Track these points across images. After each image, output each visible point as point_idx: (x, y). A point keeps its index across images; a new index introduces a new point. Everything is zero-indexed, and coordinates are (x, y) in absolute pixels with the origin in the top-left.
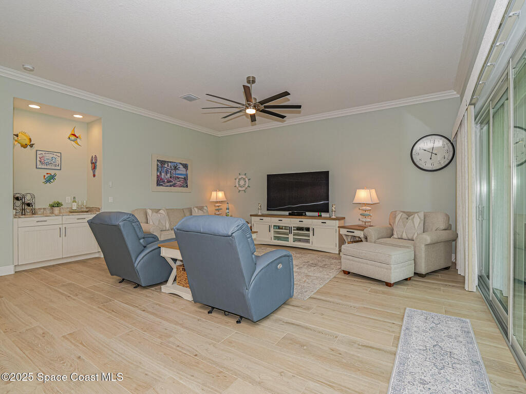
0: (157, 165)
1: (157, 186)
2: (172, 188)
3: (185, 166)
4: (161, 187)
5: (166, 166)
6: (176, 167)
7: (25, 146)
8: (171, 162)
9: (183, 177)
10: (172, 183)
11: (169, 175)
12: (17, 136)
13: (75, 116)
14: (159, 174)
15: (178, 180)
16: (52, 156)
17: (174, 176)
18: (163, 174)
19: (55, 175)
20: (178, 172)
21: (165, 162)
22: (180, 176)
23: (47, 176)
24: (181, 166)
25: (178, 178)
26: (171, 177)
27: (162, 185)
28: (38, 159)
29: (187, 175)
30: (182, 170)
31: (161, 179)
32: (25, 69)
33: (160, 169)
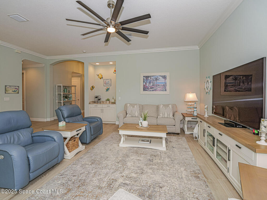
0: (144, 79)
1: (144, 91)
2: (154, 92)
3: (165, 77)
4: (146, 91)
5: (149, 79)
6: (157, 79)
7: (100, 79)
8: (153, 76)
9: (162, 84)
10: (154, 89)
11: (151, 84)
12: (98, 75)
13: (110, 63)
14: (145, 84)
15: (159, 87)
16: (108, 81)
17: (156, 84)
18: (147, 84)
19: (109, 88)
20: (158, 81)
21: (149, 76)
22: (159, 84)
23: (107, 89)
24: (161, 78)
25: (159, 85)
26: (153, 85)
27: (147, 90)
28: (104, 83)
29: (165, 83)
30: (162, 80)
31: (146, 87)
32: (84, 52)
33: (145, 81)
